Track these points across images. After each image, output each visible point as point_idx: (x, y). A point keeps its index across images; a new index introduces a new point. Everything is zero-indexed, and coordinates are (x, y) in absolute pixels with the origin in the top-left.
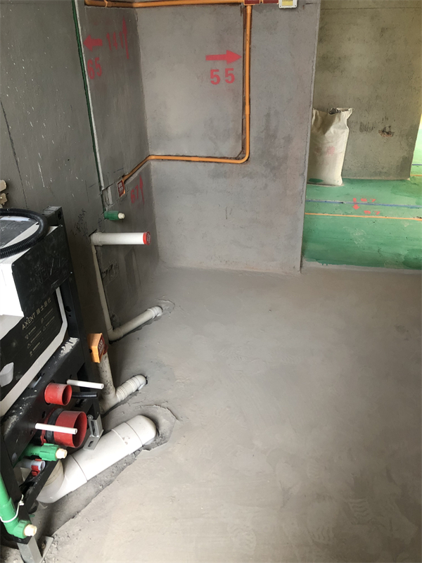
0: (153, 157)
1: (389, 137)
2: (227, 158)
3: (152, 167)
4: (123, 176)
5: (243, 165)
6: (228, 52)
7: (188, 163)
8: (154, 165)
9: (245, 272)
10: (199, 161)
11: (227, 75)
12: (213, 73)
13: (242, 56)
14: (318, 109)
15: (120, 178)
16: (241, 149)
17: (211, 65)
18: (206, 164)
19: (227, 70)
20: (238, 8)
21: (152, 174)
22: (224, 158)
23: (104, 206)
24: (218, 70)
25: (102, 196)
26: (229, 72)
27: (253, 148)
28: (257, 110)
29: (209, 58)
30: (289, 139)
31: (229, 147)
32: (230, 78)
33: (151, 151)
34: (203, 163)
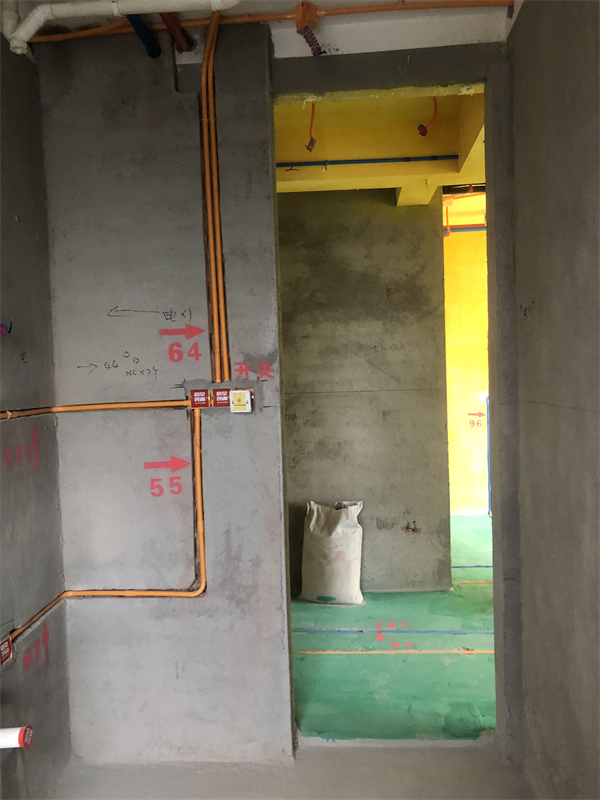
0: (70, 594)
1: (416, 535)
2: (177, 590)
3: (68, 607)
4: (12, 632)
5: (198, 599)
6: (172, 458)
7: (120, 599)
8: (71, 605)
9: (209, 764)
10: (137, 597)
11: (172, 485)
12: (154, 484)
13: (191, 462)
14: (319, 503)
15: (5, 636)
16: (194, 577)
17: (151, 473)
18: (146, 599)
19: (172, 479)
20: (184, 412)
21: (67, 617)
22: (172, 590)
24: (160, 480)
26: (175, 481)
27: (209, 575)
28: (212, 527)
29: (148, 466)
30: (257, 562)
31: (178, 575)
32: (176, 489)
33: (67, 586)
34: (141, 599)
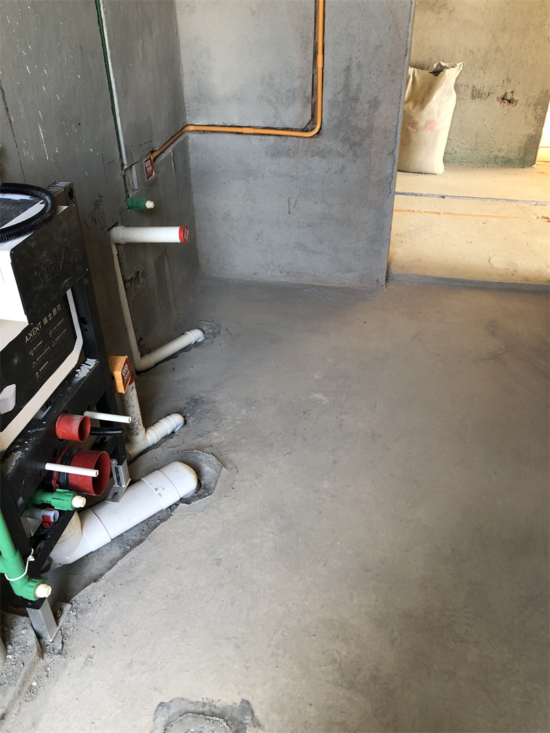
0: (192, 128)
1: (510, 107)
2: (292, 130)
3: (190, 141)
4: (152, 152)
5: (313, 139)
7: (238, 136)
8: (193, 138)
9: (313, 286)
10: (254, 134)
14: (415, 67)
15: (148, 154)
16: (310, 117)
18: (263, 137)
21: (190, 150)
22: (287, 129)
23: (127, 191)
25: (124, 177)
27: (326, 115)
28: (333, 62)
30: (375, 104)
31: (294, 115)
33: (189, 120)
34: (259, 136)
